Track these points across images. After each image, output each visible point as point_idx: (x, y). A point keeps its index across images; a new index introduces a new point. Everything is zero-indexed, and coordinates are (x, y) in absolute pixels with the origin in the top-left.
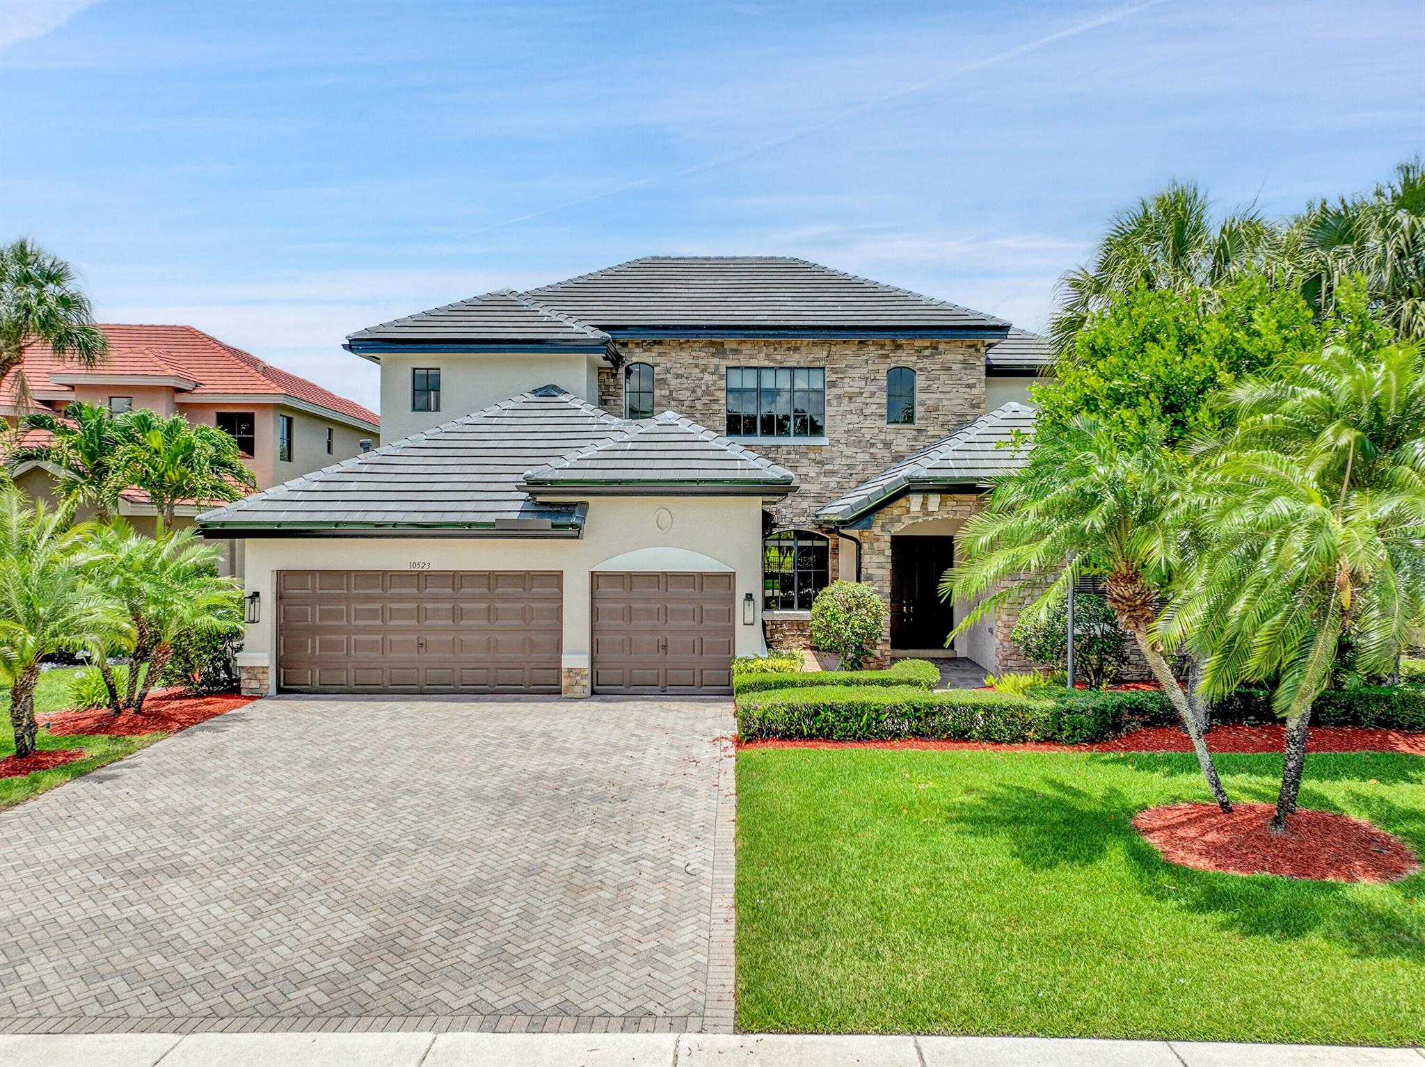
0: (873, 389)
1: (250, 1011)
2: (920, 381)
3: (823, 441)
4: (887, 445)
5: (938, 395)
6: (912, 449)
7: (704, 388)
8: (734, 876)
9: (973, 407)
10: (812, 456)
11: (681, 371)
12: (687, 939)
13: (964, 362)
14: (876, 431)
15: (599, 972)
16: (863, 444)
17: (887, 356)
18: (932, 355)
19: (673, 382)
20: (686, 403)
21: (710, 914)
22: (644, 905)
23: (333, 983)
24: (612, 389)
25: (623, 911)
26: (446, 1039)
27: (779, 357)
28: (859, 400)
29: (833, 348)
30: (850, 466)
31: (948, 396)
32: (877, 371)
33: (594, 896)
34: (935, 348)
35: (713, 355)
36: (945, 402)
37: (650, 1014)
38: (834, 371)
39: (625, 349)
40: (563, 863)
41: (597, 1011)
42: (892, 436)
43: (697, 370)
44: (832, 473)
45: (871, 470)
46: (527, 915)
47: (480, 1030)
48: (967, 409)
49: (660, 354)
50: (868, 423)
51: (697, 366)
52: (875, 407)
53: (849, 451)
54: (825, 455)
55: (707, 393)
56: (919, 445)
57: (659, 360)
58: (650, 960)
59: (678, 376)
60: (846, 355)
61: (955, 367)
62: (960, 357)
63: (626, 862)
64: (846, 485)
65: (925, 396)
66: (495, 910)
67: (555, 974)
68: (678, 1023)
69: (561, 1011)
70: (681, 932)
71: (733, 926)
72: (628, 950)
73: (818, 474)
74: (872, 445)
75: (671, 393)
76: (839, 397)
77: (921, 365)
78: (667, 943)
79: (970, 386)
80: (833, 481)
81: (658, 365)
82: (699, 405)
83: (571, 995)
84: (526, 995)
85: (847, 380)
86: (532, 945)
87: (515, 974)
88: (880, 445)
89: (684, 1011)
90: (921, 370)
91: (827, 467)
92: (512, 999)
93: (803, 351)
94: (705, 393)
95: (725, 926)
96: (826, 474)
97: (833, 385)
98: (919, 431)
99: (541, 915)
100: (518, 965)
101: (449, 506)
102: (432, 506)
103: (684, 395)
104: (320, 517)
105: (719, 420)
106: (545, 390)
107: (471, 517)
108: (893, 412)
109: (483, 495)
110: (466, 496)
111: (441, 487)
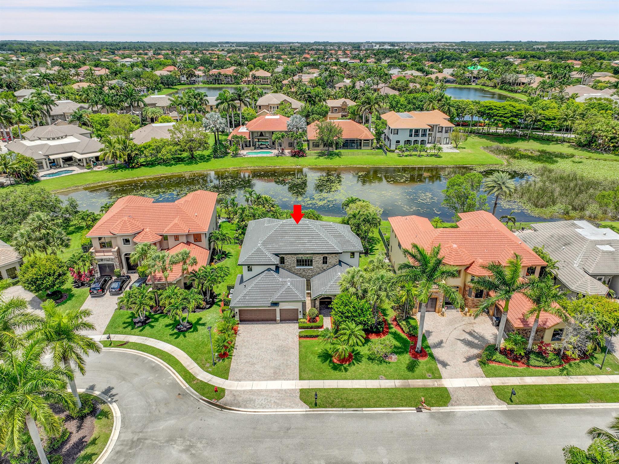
5: (331, 261)
15: (290, 375)
16: (319, 268)
17: (323, 256)
18: (330, 256)
19: (288, 260)
21: (297, 369)
22: (292, 368)
27: (305, 256)
28: (318, 261)
30: (317, 271)
32: (321, 258)
33: (288, 367)
35: (294, 256)
40: (285, 362)
44: (314, 272)
45: (320, 272)
46: (284, 369)
48: (335, 263)
50: (320, 265)
51: (291, 258)
52: (321, 262)
54: (313, 269)
56: (328, 268)
57: (285, 257)
58: (293, 374)
60: (316, 256)
61: (333, 257)
62: (335, 255)
63: (290, 362)
64: (316, 274)
66: (281, 368)
70: (295, 371)
73: (311, 272)
76: (315, 261)
79: (336, 259)
83: (289, 378)
87: (285, 375)
88: (322, 268)
89: (296, 379)
90: (328, 258)
92: (285, 378)
93: (309, 256)
94: (293, 261)
101: (261, 302)
102: (259, 303)
103: (290, 262)
104: (245, 305)
105: (295, 265)
106: (269, 270)
107: (265, 305)
108: (324, 263)
109: (265, 300)
110: (263, 300)
111: (259, 298)
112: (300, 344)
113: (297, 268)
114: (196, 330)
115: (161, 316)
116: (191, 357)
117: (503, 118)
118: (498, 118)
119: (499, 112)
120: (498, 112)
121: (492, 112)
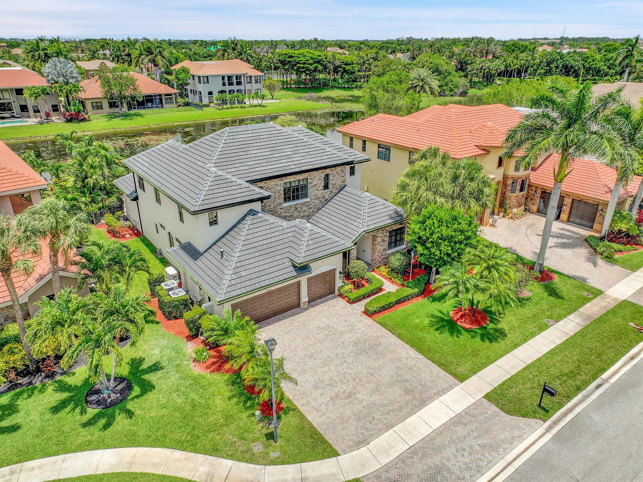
0: (321, 182)
2: (331, 178)
3: (308, 199)
5: (335, 181)
6: (329, 197)
7: (278, 191)
8: (423, 356)
9: (343, 182)
10: (305, 205)
11: (271, 187)
12: (436, 372)
13: (341, 170)
14: (321, 194)
16: (318, 198)
17: (324, 173)
18: (334, 171)
20: (273, 197)
21: (432, 365)
22: (423, 368)
27: (297, 178)
28: (317, 186)
29: (310, 173)
30: (315, 205)
31: (338, 180)
32: (321, 178)
33: (415, 369)
34: (335, 167)
35: (280, 181)
38: (311, 179)
41: (446, 388)
42: (325, 195)
45: (320, 205)
49: (265, 183)
50: (319, 192)
51: (275, 185)
52: (321, 187)
53: (315, 201)
56: (331, 195)
58: (439, 377)
60: (314, 174)
61: (339, 172)
64: (314, 211)
65: (332, 182)
70: (434, 370)
76: (312, 186)
77: (331, 174)
79: (343, 177)
80: (311, 210)
82: (276, 196)
85: (314, 181)
88: (322, 198)
89: (453, 383)
91: (309, 207)
93: (303, 174)
95: (437, 367)
97: (310, 183)
98: (331, 192)
101: (276, 274)
102: (272, 275)
104: (249, 289)
105: (282, 200)
106: (252, 212)
107: (286, 276)
108: (324, 188)
109: (280, 267)
110: (276, 268)
111: (266, 266)
113: (284, 205)
114: (147, 387)
115: (18, 395)
116: (196, 451)
117: (306, 65)
118: (302, 65)
119: (301, 59)
120: (299, 59)
121: (293, 60)
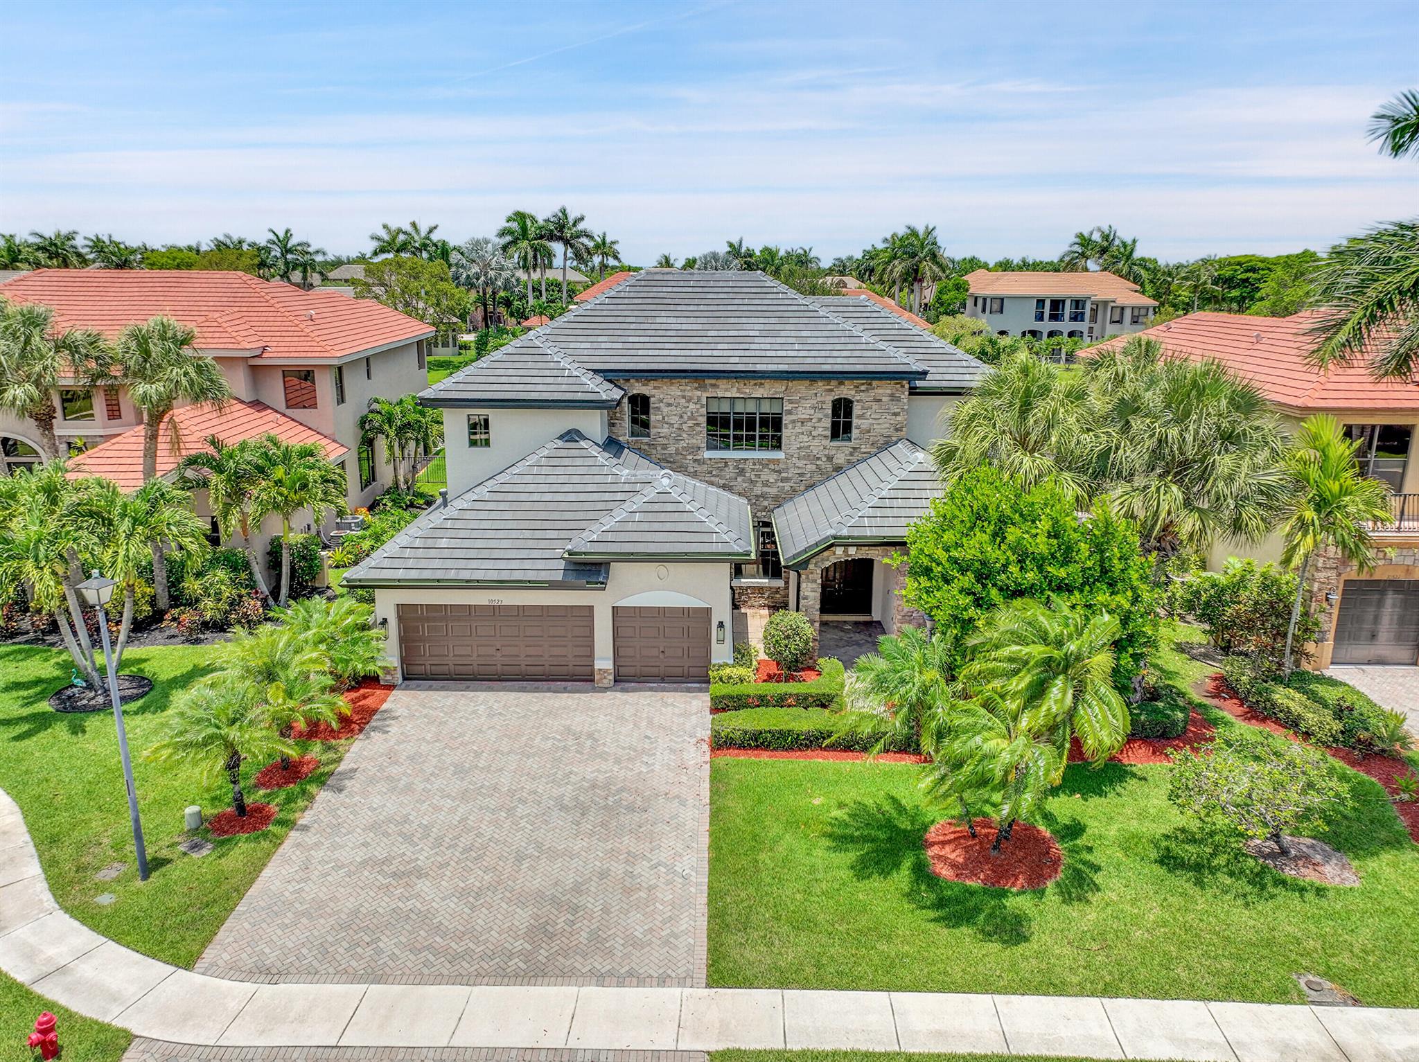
0: (820, 416)
1: (494, 973)
2: (857, 410)
3: (780, 455)
4: (830, 459)
5: (870, 421)
6: (849, 461)
7: (689, 414)
8: (707, 880)
9: (897, 430)
10: (772, 466)
11: (672, 401)
12: (683, 928)
13: (892, 395)
14: (822, 448)
15: (646, 950)
16: (812, 458)
17: (832, 390)
18: (867, 390)
19: (665, 410)
20: (676, 426)
21: (695, 909)
22: (663, 902)
23: (527, 956)
24: (618, 415)
25: (652, 907)
26: (584, 990)
27: (747, 391)
28: (809, 424)
29: (790, 384)
30: (800, 475)
31: (880, 421)
32: (823, 402)
33: (637, 896)
34: (870, 384)
35: (696, 388)
36: (875, 426)
37: (670, 976)
38: (791, 402)
39: (628, 384)
40: (618, 869)
41: (646, 975)
42: (834, 452)
43: (684, 401)
44: (787, 480)
45: (817, 478)
46: (606, 910)
47: (597, 986)
48: (892, 432)
49: (655, 388)
50: (816, 442)
51: (684, 397)
52: (821, 429)
53: (801, 463)
54: (782, 466)
55: (692, 418)
56: (854, 459)
57: (654, 392)
58: (667, 943)
59: (669, 405)
60: (801, 387)
61: (884, 399)
62: (889, 392)
63: (652, 868)
64: (797, 489)
65: (860, 421)
66: (589, 905)
67: (625, 951)
68: (681, 982)
69: (630, 974)
70: (681, 922)
71: (706, 919)
72: (657, 935)
73: (776, 480)
74: (818, 459)
75: (664, 418)
76: (794, 422)
77: (858, 398)
78: (675, 930)
79: (895, 414)
80: (787, 486)
81: (653, 396)
82: (685, 427)
83: (635, 966)
84: (614, 964)
85: (800, 409)
86: (612, 932)
87: (606, 951)
88: (824, 459)
89: (684, 975)
90: (858, 401)
91: (783, 475)
92: (608, 967)
93: (767, 386)
94: (689, 418)
95: (702, 919)
96: (782, 480)
97: (789, 412)
98: (854, 448)
99: (612, 910)
100: (607, 945)
103: (674, 420)
104: (427, 575)
105: (701, 440)
106: (570, 435)
107: (533, 577)
108: (835, 435)
109: (536, 553)
112: (716, 777)
113: (708, 454)
